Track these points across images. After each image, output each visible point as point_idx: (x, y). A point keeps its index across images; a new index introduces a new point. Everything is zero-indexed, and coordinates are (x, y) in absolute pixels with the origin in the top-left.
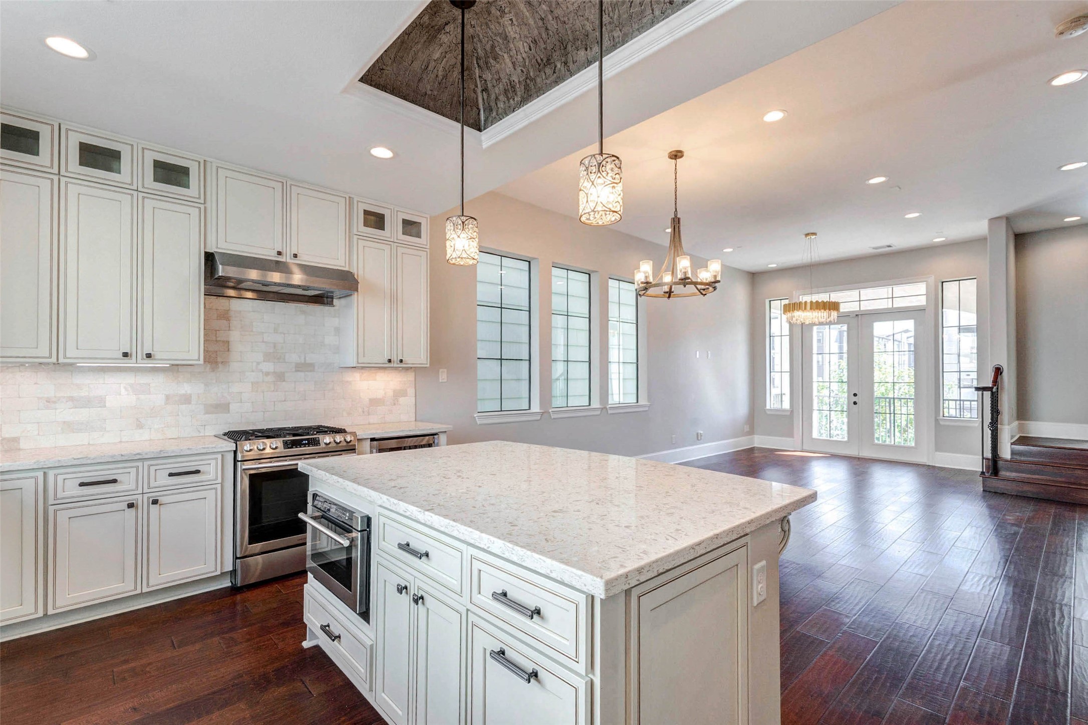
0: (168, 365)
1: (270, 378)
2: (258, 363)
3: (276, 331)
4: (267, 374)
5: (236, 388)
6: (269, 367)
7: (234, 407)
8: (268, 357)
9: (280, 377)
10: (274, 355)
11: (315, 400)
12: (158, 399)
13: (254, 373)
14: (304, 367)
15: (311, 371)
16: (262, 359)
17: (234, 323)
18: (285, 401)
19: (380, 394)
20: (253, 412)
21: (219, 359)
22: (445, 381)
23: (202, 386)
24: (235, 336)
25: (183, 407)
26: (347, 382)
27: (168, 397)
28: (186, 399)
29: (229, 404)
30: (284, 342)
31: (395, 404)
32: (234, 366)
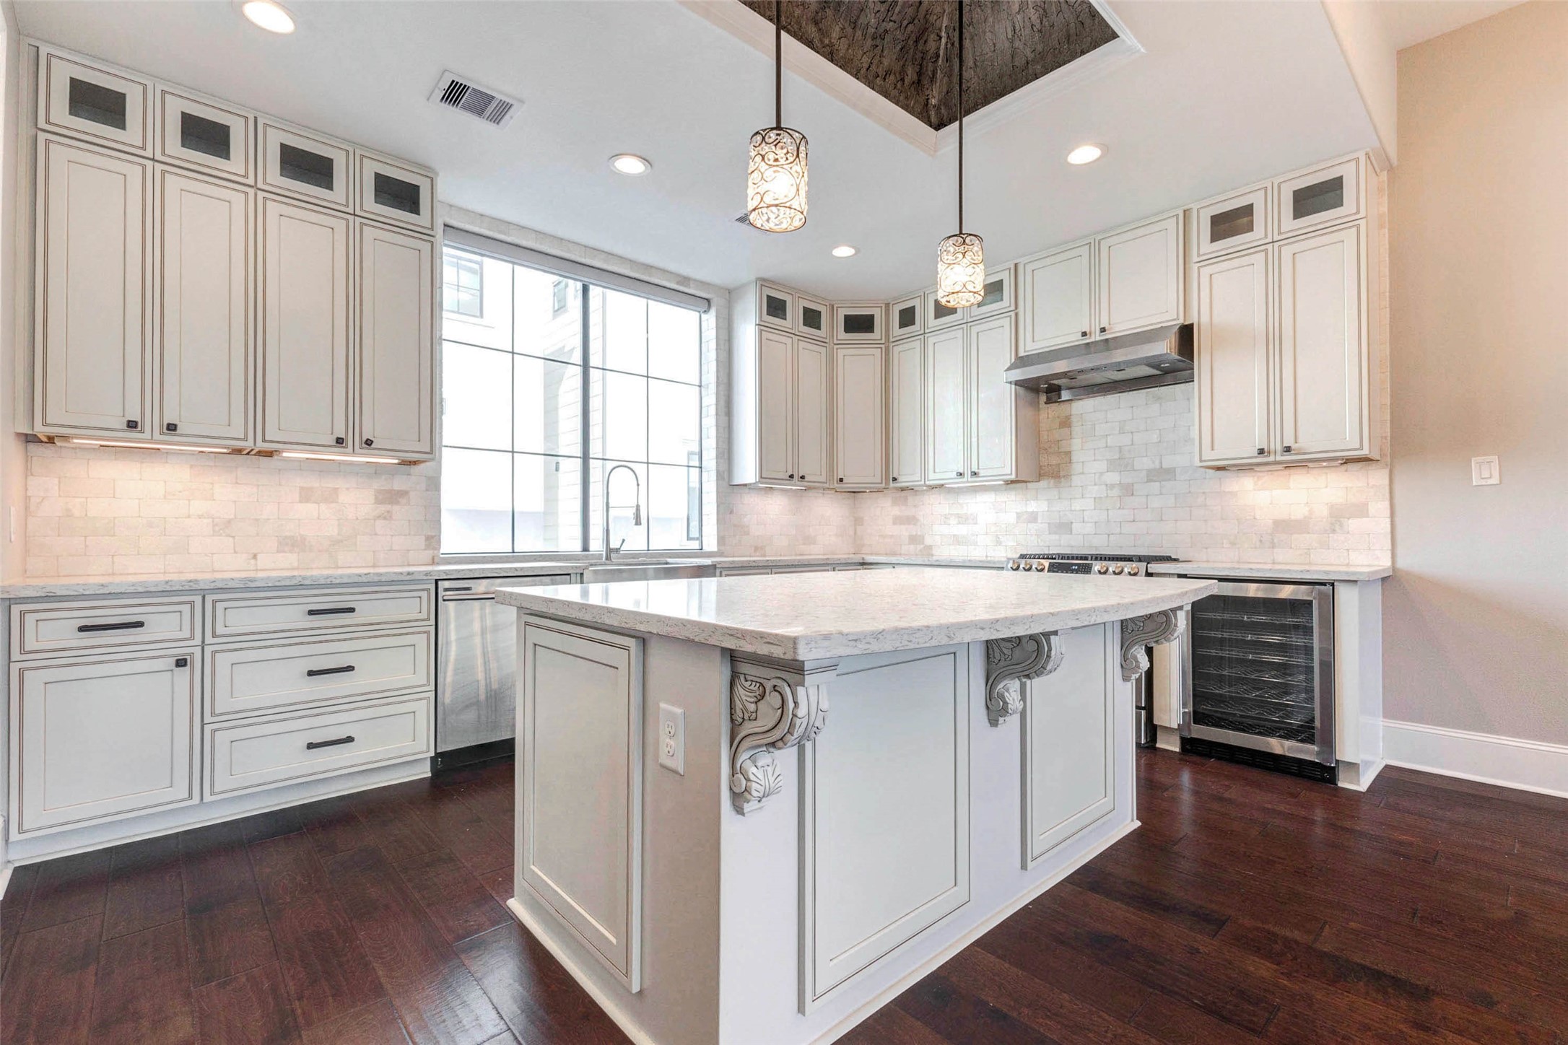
0: (1002, 483)
1: (1116, 492)
2: (1101, 474)
3: (1122, 432)
4: (1112, 486)
5: (1077, 505)
6: (1113, 478)
7: (1076, 527)
8: (1113, 465)
9: (1128, 490)
10: (1121, 462)
11: (1176, 521)
12: (1012, 518)
13: (1096, 487)
14: (1162, 474)
15: (1169, 480)
16: (1106, 468)
17: (1077, 430)
18: (1134, 521)
19: (1299, 513)
20: (1095, 534)
21: (1062, 474)
22: (1495, 480)
23: (1046, 503)
24: (1076, 444)
25: (1030, 525)
26: (1231, 493)
27: (1019, 516)
28: (1033, 518)
29: (1072, 523)
30: (1132, 444)
31: (1334, 531)
32: (1076, 480)
